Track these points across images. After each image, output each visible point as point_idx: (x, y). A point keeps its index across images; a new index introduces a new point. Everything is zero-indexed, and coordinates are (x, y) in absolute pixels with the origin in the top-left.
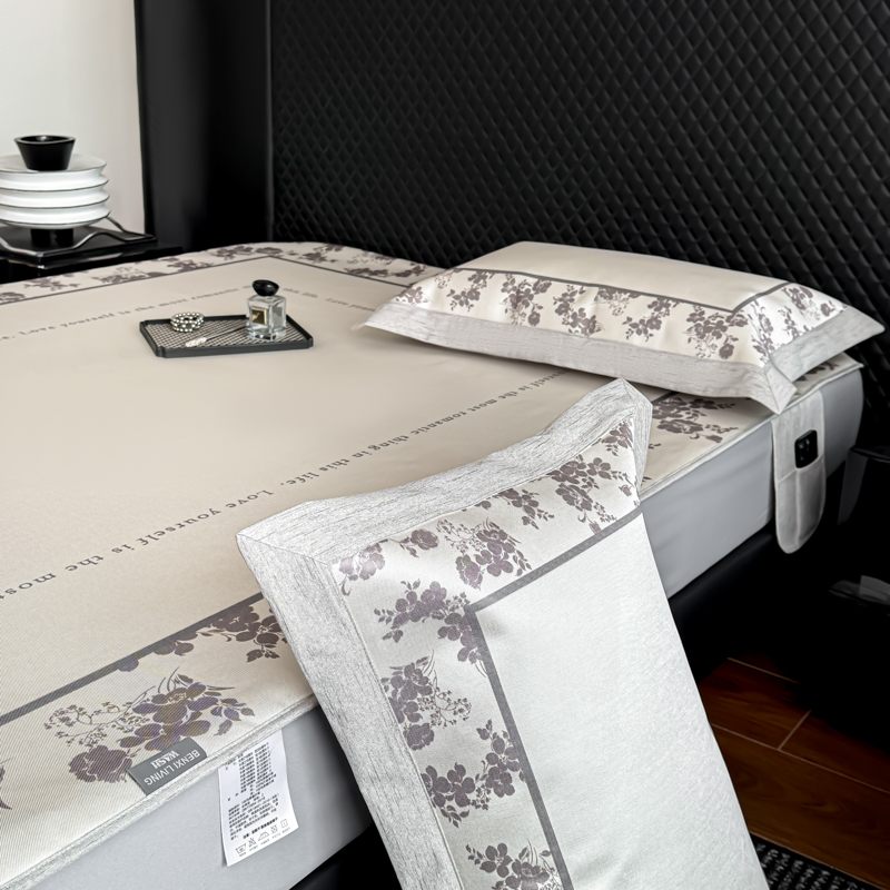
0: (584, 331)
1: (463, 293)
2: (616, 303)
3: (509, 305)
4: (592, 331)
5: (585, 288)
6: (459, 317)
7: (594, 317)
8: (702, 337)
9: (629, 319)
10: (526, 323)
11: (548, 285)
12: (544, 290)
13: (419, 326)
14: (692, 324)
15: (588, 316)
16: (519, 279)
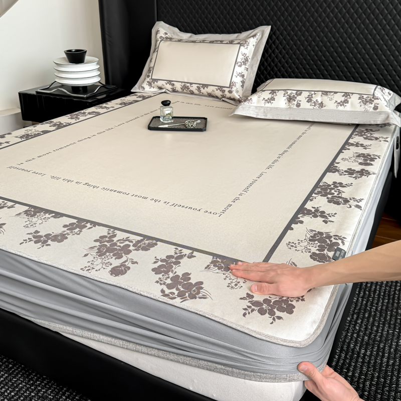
0: (319, 107)
1: (268, 99)
2: (330, 96)
3: (287, 101)
4: (322, 107)
5: (316, 92)
6: (268, 107)
7: (322, 102)
8: (365, 104)
9: (336, 101)
10: (295, 107)
11: (301, 93)
12: (300, 94)
13: (253, 112)
14: (360, 100)
15: (320, 102)
16: (289, 92)
